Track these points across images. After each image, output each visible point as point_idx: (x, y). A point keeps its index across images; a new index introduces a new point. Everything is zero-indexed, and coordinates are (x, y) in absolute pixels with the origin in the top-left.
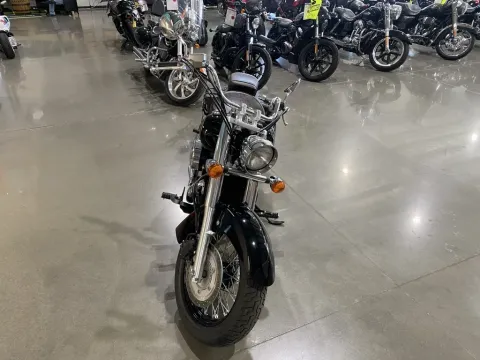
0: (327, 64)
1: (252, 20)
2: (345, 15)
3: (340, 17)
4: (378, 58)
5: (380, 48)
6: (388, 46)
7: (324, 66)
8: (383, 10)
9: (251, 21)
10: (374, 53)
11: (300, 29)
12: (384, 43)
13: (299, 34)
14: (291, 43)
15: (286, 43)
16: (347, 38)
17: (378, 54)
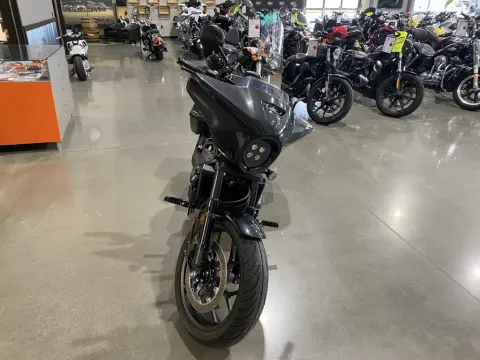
0: (409, 99)
1: (333, 50)
2: (423, 51)
3: (418, 52)
4: (463, 96)
5: (466, 85)
6: (476, 84)
7: (405, 101)
8: (471, 46)
9: (332, 52)
10: (458, 91)
11: (379, 63)
12: (472, 80)
13: (378, 67)
14: (367, 76)
15: (361, 76)
16: (425, 74)
17: (464, 92)
